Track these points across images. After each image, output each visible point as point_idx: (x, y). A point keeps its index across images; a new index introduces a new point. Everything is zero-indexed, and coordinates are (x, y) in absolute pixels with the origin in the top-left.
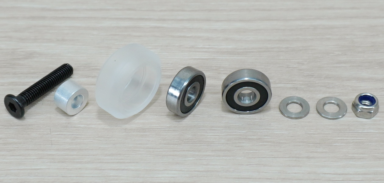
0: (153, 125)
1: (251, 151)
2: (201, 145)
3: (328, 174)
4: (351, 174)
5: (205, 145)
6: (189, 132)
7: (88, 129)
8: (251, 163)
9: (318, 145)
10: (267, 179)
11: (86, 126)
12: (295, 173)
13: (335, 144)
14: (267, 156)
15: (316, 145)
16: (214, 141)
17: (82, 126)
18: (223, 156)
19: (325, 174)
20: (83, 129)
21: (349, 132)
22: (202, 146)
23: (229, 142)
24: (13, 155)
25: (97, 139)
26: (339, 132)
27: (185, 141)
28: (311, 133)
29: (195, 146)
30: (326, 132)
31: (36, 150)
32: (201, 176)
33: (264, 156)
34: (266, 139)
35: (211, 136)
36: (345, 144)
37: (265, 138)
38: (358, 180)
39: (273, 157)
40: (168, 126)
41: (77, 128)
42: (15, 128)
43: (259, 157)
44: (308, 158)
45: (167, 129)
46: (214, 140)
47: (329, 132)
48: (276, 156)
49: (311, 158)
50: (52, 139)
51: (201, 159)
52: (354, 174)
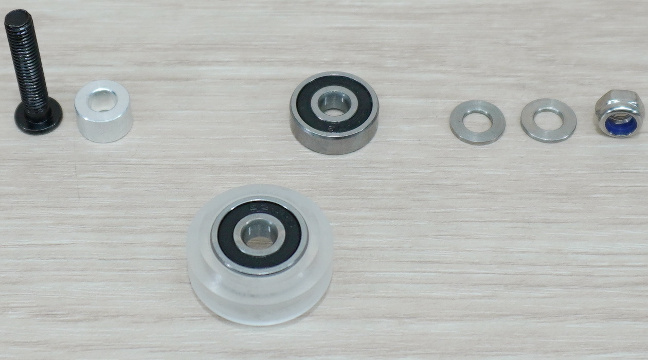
0: (261, 159)
1: (442, 210)
2: (350, 197)
3: (582, 253)
4: (625, 254)
5: (358, 197)
6: (329, 172)
7: (144, 166)
8: (442, 233)
9: (565, 197)
10: (473, 263)
11: (140, 160)
12: (523, 252)
13: (594, 196)
14: (472, 220)
15: (561, 197)
16: (374, 190)
17: (133, 160)
18: (391, 219)
19: (578, 253)
20: (135, 166)
21: (620, 171)
22: (352, 199)
23: (401, 192)
24: (9, 218)
25: (161, 185)
26: (602, 171)
27: (320, 189)
28: (550, 173)
29: (340, 199)
30: (579, 172)
31: (50, 207)
32: (353, 259)
33: (467, 219)
34: (469, 185)
35: (369, 181)
36: (612, 196)
37: (467, 183)
38: (637, 266)
39: (483, 220)
40: (289, 159)
41: (124, 166)
42: (13, 164)
43: (458, 221)
44: (546, 223)
45: (288, 166)
46: (374, 188)
47: (583, 172)
48: (488, 219)
49: (552, 222)
50: (80, 187)
51: (351, 226)
52: (630, 254)
